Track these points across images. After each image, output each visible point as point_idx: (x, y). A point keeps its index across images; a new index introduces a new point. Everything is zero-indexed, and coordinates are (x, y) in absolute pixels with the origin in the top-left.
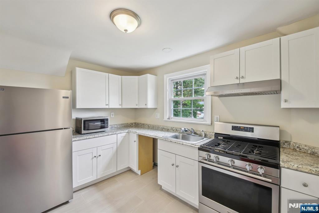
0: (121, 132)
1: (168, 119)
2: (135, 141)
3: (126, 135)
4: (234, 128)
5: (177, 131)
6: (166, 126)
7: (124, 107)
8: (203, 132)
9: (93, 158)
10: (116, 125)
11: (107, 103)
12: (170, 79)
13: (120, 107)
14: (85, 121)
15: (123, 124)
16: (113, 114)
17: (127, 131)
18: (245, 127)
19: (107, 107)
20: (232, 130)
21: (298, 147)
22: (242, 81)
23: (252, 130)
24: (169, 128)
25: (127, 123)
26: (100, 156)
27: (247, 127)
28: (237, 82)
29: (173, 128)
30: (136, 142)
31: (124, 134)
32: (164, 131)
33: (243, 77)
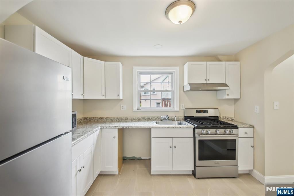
1: (137, 109)
4: (198, 112)
5: (150, 119)
6: (136, 117)
12: (139, 71)
17: (100, 128)
18: (203, 111)
20: (197, 113)
21: (225, 118)
22: (208, 82)
23: (206, 112)
24: (140, 118)
27: (204, 111)
28: (205, 82)
29: (145, 117)
32: (134, 121)
33: (209, 80)
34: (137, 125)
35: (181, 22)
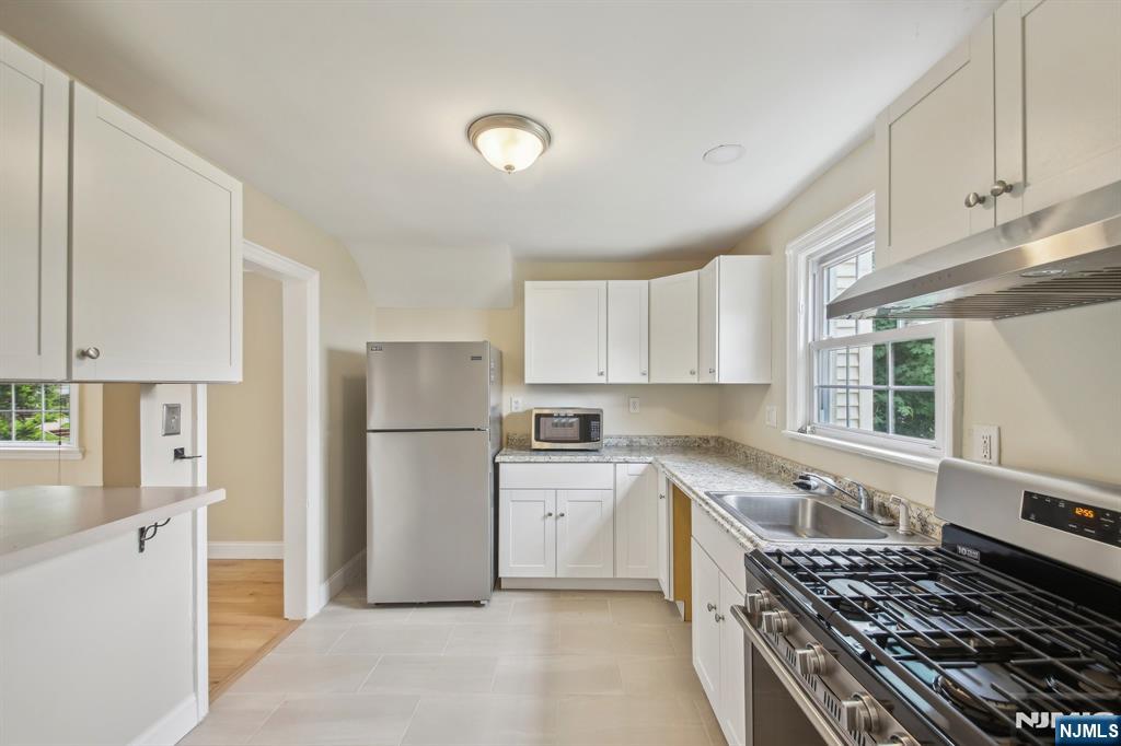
0: (628, 458)
1: (800, 431)
2: (662, 497)
3: (646, 469)
7: (655, 380)
8: (902, 509)
9: (545, 517)
10: (646, 437)
11: (603, 369)
12: (810, 256)
13: (644, 380)
14: (538, 417)
15: (670, 437)
16: (634, 403)
17: (650, 459)
19: (602, 380)
25: (687, 437)
26: (562, 515)
30: (664, 501)
31: (638, 468)
34: (681, 476)
35: (509, 168)
